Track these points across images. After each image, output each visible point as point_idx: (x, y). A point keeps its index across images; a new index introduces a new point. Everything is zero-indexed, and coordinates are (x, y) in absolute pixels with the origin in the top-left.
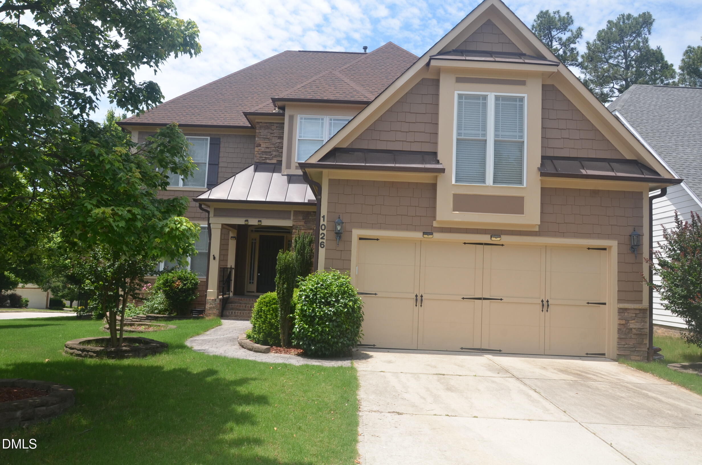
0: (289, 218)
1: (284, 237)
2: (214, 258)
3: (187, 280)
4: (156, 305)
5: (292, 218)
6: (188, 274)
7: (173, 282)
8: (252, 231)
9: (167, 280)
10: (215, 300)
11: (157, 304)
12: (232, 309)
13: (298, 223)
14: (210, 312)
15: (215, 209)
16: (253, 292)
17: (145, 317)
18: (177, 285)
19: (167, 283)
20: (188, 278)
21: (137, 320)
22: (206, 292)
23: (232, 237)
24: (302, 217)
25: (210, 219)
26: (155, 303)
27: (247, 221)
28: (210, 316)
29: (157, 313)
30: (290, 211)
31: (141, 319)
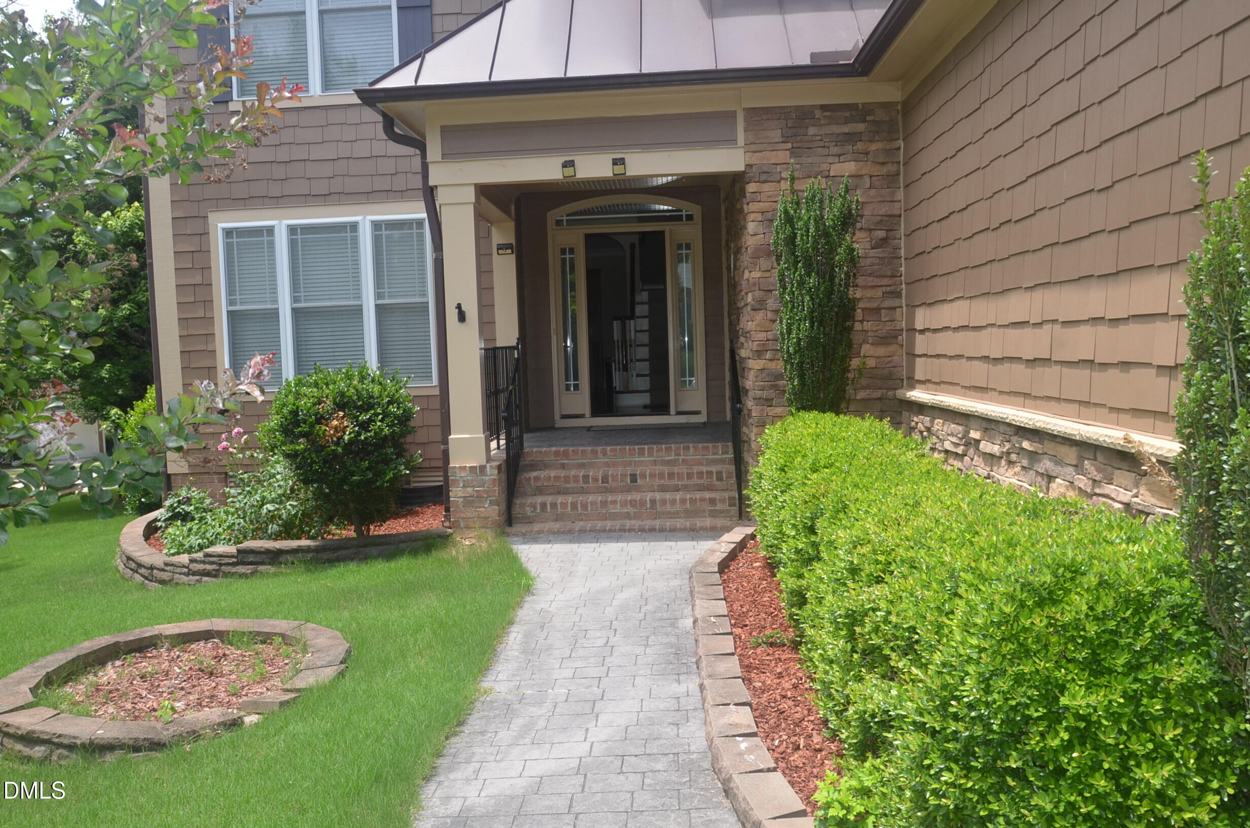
0: (731, 141)
1: (662, 233)
2: (462, 317)
3: (371, 407)
4: (270, 507)
5: (741, 139)
6: (373, 381)
7: (321, 419)
8: (559, 223)
9: (295, 413)
10: (482, 468)
11: (273, 501)
12: (540, 491)
13: (768, 154)
14: (471, 513)
15: (447, 132)
16: (581, 416)
17: (233, 557)
18: (336, 428)
19: (297, 424)
20: (371, 397)
21: (208, 567)
22: (445, 441)
23: (500, 247)
24: (778, 133)
25: (432, 169)
26: (264, 498)
27: (567, 164)
28: (468, 527)
29: (277, 536)
30: (732, 115)
31: (221, 565)
